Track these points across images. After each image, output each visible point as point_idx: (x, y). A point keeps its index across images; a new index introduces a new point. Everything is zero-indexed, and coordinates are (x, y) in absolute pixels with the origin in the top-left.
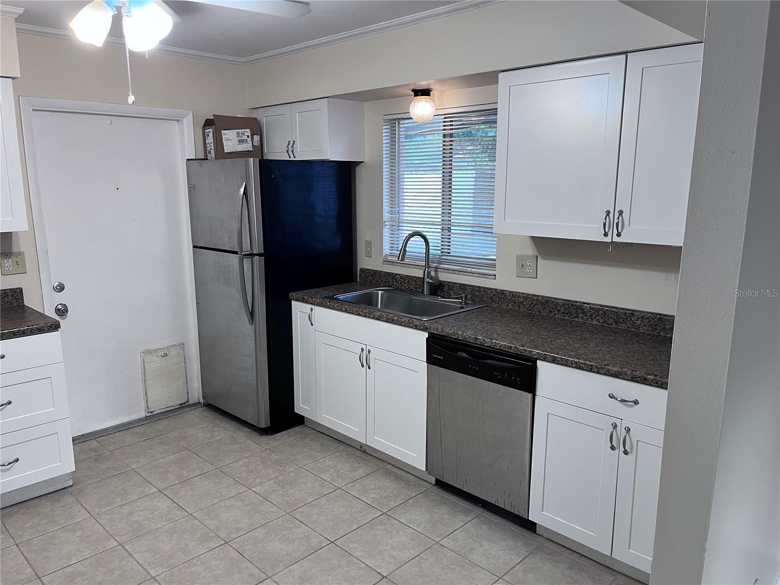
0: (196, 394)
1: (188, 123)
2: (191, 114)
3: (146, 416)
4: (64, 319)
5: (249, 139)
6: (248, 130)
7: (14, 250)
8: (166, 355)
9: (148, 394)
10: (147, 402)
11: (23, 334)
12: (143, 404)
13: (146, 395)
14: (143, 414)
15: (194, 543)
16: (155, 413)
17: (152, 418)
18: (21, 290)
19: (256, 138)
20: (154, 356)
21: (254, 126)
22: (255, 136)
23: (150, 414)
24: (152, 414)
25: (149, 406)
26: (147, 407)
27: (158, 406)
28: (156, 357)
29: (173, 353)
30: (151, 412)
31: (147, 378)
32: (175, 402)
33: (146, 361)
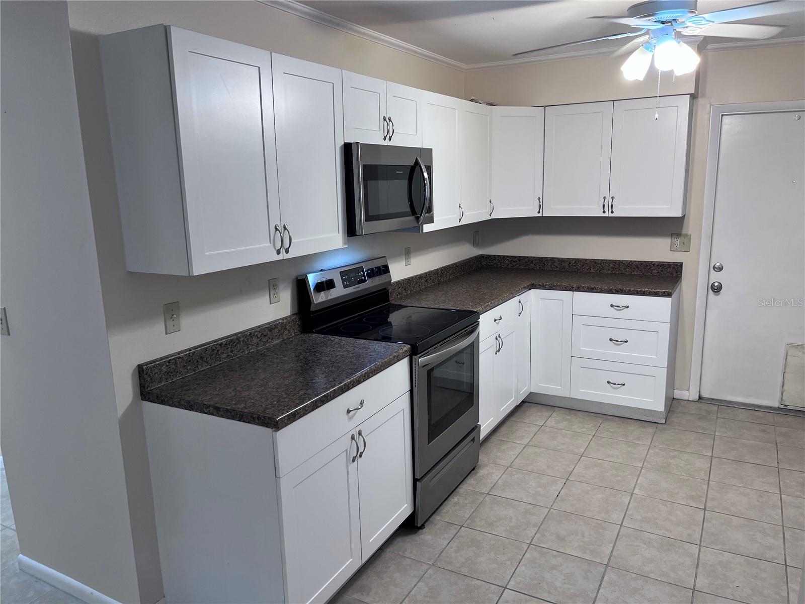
3: (779, 408)
4: (718, 295)
7: (684, 232)
9: (785, 387)
10: (782, 394)
11: (644, 294)
12: (779, 394)
13: (783, 387)
14: (776, 404)
15: (684, 496)
16: (788, 407)
17: (784, 411)
18: (681, 264)
20: (800, 351)
23: (782, 407)
24: (785, 407)
25: (784, 398)
26: (782, 399)
27: (793, 402)
28: (801, 353)
30: (785, 406)
31: (787, 371)
33: (789, 354)
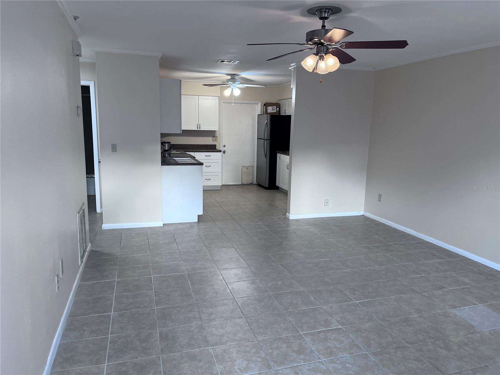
0: (255, 182)
1: (259, 104)
2: (261, 103)
4: (225, 154)
5: (276, 109)
6: (275, 107)
7: (216, 135)
8: (248, 168)
11: (214, 152)
12: (241, 180)
13: (242, 178)
16: (244, 184)
17: (242, 185)
18: (216, 145)
19: (278, 109)
20: (245, 168)
21: (278, 105)
22: (277, 108)
26: (242, 182)
27: (245, 182)
29: (250, 168)
31: (242, 174)
32: (249, 182)
33: (242, 169)
